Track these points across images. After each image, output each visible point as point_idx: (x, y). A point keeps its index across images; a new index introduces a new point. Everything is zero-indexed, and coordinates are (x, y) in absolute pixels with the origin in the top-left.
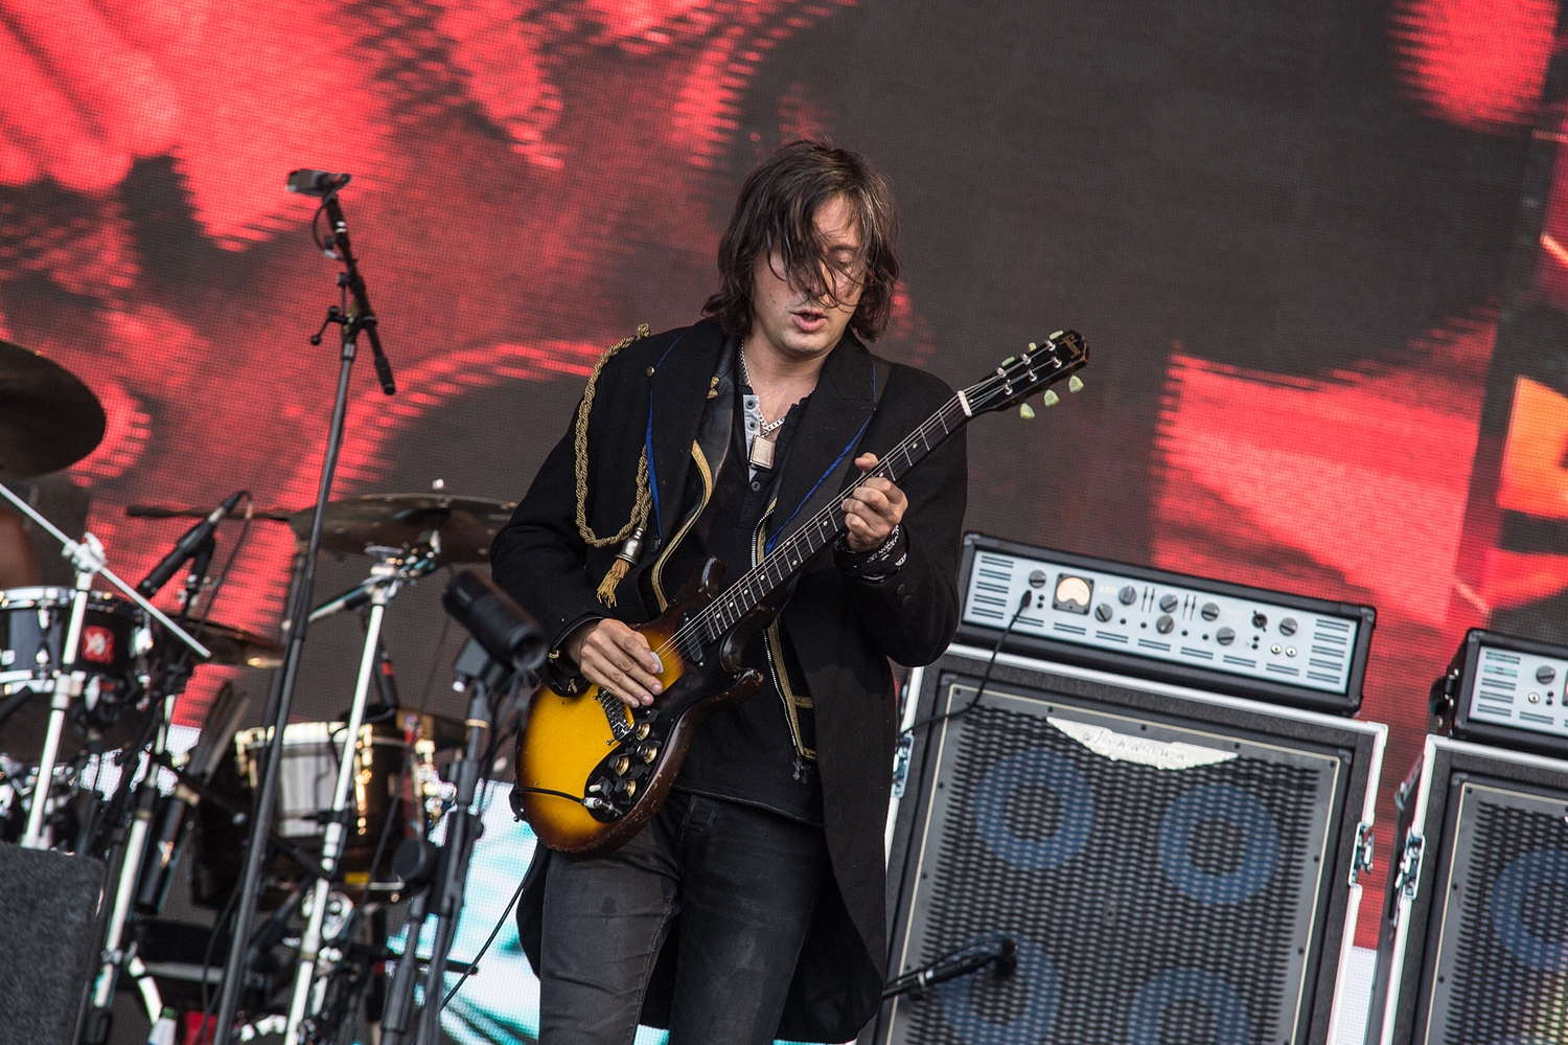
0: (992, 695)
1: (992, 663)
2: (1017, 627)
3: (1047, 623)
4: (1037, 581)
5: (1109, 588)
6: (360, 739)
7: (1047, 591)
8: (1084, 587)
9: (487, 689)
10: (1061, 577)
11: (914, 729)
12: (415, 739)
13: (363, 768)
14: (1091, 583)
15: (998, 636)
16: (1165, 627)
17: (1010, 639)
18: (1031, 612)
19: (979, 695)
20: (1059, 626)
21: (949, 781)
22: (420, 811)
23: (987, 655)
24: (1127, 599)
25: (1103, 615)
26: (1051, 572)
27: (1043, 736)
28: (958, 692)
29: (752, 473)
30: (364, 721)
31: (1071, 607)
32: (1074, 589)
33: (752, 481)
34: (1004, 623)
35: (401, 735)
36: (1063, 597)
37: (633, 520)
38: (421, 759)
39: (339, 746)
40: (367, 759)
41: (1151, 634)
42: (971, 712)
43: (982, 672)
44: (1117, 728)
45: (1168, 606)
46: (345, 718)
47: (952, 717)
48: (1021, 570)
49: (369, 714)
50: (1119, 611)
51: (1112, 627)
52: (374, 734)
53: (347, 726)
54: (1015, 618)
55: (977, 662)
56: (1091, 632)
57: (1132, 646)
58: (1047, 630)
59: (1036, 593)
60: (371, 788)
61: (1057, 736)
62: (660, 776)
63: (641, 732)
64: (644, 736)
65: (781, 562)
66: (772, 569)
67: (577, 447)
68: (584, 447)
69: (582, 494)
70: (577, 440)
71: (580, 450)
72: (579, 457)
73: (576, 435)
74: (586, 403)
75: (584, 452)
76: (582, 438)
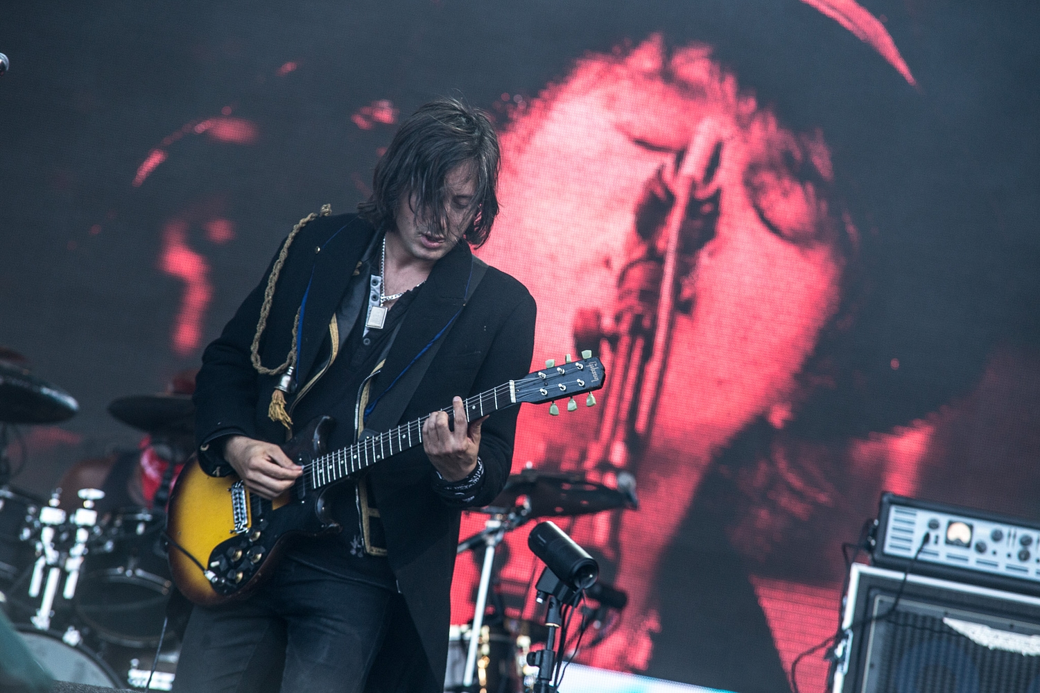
0: (905, 604)
1: (904, 582)
2: (922, 557)
3: (941, 554)
4: (934, 525)
5: (984, 530)
6: (481, 636)
7: (941, 533)
8: (967, 530)
9: (558, 602)
10: (950, 523)
11: (853, 627)
12: (516, 636)
13: (483, 656)
14: (971, 527)
15: (907, 563)
16: (1025, 556)
17: (916, 565)
18: (931, 547)
19: (896, 604)
20: (949, 557)
21: (877, 662)
22: (520, 685)
23: (899, 576)
24: (997, 537)
25: (981, 548)
26: (943, 519)
27: (941, 632)
28: (881, 602)
29: (366, 332)
30: (483, 624)
31: (957, 543)
32: (960, 531)
33: (365, 337)
34: (912, 554)
35: (507, 633)
36: (952, 536)
37: (288, 361)
38: (521, 649)
39: (467, 643)
40: (486, 649)
41: (1015, 561)
42: (891, 615)
43: (897, 587)
44: (994, 626)
45: (1026, 542)
46: (470, 622)
47: (879, 618)
48: (922, 518)
49: (486, 620)
50: (991, 546)
51: (987, 557)
52: (490, 632)
53: (471, 628)
54: (920, 551)
55: (894, 581)
56: (972, 560)
57: (1001, 570)
58: (942, 559)
59: (933, 534)
60: (489, 669)
61: (951, 631)
62: (260, 574)
63: (254, 536)
64: (255, 539)
65: (370, 451)
66: (362, 454)
67: (266, 293)
68: (271, 294)
69: (260, 328)
70: (268, 288)
71: (268, 296)
72: (266, 300)
73: (268, 283)
74: (280, 262)
75: (270, 297)
76: (271, 287)
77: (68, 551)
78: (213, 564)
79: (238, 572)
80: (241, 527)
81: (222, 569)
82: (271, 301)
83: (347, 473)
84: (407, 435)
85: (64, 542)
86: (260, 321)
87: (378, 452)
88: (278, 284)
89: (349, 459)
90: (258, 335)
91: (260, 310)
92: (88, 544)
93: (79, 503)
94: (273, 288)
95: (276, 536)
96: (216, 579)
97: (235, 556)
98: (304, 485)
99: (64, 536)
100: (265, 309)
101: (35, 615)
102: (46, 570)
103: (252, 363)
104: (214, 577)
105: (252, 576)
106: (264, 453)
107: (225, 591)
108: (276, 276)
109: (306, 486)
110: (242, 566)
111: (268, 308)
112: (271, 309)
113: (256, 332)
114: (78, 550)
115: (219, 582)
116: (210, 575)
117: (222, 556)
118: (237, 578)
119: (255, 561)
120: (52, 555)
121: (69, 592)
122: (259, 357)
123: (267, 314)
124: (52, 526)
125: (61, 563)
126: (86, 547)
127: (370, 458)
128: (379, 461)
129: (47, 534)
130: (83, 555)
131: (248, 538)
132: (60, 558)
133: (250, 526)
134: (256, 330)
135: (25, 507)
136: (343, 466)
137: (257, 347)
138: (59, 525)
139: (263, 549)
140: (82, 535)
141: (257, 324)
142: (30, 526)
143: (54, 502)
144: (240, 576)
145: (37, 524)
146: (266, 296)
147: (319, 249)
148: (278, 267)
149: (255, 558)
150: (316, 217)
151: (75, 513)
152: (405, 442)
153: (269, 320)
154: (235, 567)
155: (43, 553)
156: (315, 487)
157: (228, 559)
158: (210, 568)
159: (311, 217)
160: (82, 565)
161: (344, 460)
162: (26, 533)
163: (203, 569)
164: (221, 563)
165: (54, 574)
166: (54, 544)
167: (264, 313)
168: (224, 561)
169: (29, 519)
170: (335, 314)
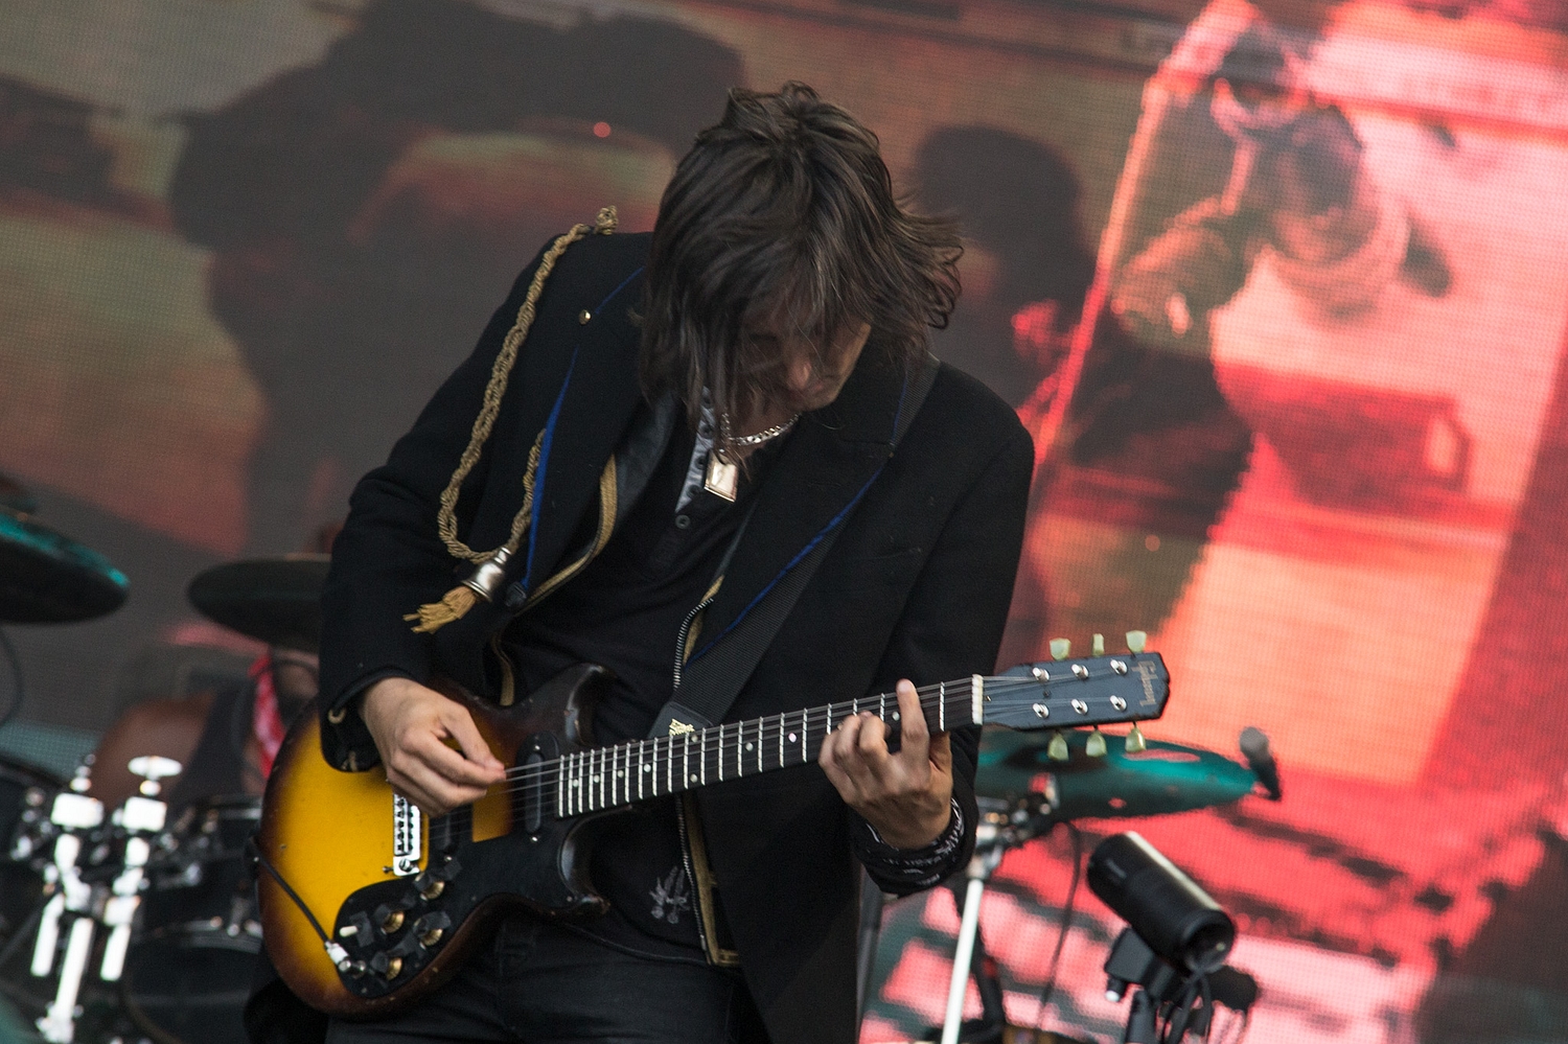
9: (1151, 1000)
62: (435, 970)
63: (431, 888)
64: (433, 896)
65: (678, 762)
66: (662, 766)
67: (489, 392)
68: (498, 395)
69: (468, 461)
70: (493, 381)
71: (492, 397)
72: (487, 405)
73: (491, 372)
74: (520, 331)
75: (497, 402)
76: (500, 381)
77: (109, 884)
78: (345, 931)
79: (392, 958)
80: (408, 865)
81: (362, 943)
82: (496, 409)
83: (627, 799)
84: (755, 745)
85: (100, 868)
86: (470, 447)
87: (694, 769)
88: (513, 375)
89: (634, 771)
90: (459, 475)
91: (473, 424)
92: (149, 870)
93: (131, 786)
94: (504, 383)
95: (474, 898)
96: (349, 964)
97: (390, 923)
98: (539, 805)
99: (100, 853)
100: (483, 423)
101: (44, 1014)
102: (66, 922)
103: (437, 528)
104: (346, 959)
105: (421, 970)
106: (437, 719)
107: (364, 991)
108: (511, 360)
109: (543, 809)
110: (401, 945)
111: (489, 422)
112: (495, 425)
113: (457, 465)
114: (130, 882)
115: (352, 971)
116: (338, 953)
117: (363, 915)
118: (391, 969)
119: (430, 942)
120: (77, 893)
121: (112, 968)
122: (454, 520)
123: (486, 434)
124: (78, 832)
125: (97, 908)
126: (144, 876)
127: (678, 779)
128: (695, 787)
129: (67, 850)
130: (139, 893)
131: (419, 893)
132: (92, 899)
133: (424, 865)
134: (460, 463)
135: (22, 790)
136: (621, 781)
137: (455, 499)
138: (92, 829)
139: (446, 920)
140: (137, 852)
141: (464, 450)
142: (32, 831)
143: (81, 784)
144: (397, 964)
145: (45, 828)
146: (488, 397)
147: (588, 316)
148: (516, 342)
149: (429, 935)
150: (585, 234)
151: (122, 805)
152: (750, 757)
153: (487, 447)
154: (385, 944)
155: (59, 887)
156: (561, 814)
157: (375, 926)
158: (337, 939)
159: (578, 233)
160: (137, 912)
161: (624, 770)
162: (24, 847)
163: (324, 938)
164: (359, 929)
165: (82, 931)
166: (79, 870)
167: (481, 430)
168: (367, 926)
169: (29, 816)
170: (613, 458)
